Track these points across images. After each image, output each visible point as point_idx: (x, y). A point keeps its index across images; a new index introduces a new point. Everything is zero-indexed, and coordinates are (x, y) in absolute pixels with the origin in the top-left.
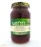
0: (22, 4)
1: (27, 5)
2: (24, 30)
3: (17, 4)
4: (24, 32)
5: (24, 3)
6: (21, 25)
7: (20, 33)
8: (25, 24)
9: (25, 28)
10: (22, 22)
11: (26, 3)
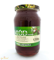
2: (25, 41)
4: (26, 44)
6: (22, 35)
7: (21, 44)
8: (27, 34)
9: (27, 39)
10: (23, 31)
11: (29, 5)
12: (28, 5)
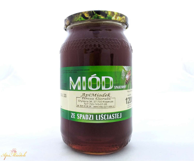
0: (102, 17)
1: (119, 18)
2: (109, 104)
3: (87, 18)
5: (109, 13)
6: (100, 89)
7: (95, 115)
9: (113, 100)
10: (103, 78)
11: (116, 14)
12: (113, 13)
